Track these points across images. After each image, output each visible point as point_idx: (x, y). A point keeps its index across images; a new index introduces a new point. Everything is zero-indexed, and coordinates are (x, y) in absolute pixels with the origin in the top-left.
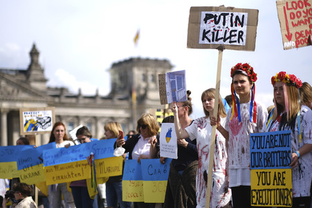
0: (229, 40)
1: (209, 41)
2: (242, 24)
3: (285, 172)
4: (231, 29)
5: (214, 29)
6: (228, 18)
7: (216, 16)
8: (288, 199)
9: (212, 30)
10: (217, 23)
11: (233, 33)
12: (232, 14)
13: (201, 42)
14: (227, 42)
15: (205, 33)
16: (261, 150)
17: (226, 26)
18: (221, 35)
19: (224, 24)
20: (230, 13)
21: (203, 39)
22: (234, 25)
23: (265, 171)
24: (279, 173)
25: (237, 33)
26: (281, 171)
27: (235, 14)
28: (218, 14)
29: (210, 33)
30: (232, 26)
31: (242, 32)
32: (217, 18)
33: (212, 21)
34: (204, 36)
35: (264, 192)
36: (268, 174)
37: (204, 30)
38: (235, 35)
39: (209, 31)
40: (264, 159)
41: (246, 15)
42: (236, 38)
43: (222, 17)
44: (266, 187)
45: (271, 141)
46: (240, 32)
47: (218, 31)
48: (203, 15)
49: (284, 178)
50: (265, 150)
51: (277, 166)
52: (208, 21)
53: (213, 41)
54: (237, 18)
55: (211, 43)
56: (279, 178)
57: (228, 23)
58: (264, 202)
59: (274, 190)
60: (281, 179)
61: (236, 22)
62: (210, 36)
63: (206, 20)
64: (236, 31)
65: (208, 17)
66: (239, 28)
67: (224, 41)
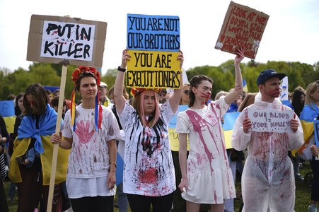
0: (74, 54)
1: (52, 54)
2: (88, 38)
3: (171, 55)
4: (77, 42)
5: (58, 41)
6: (73, 30)
7: (60, 27)
8: (173, 81)
9: (55, 42)
10: (61, 34)
11: (78, 47)
12: (78, 26)
13: (42, 55)
14: (72, 57)
15: (47, 45)
16: (141, 31)
17: (70, 39)
18: (65, 48)
19: (69, 36)
20: (76, 25)
21: (45, 52)
22: (80, 38)
23: (146, 52)
24: (163, 55)
25: (83, 47)
26: (166, 54)
27: (82, 26)
28: (63, 25)
29: (53, 45)
30: (77, 39)
31: (88, 46)
32: (62, 30)
33: (56, 32)
34: (47, 49)
35: (143, 74)
36: (149, 56)
37: (47, 42)
38: (81, 49)
39: (52, 43)
40: (146, 41)
41: (93, 27)
42: (82, 53)
43: (67, 28)
44: (146, 68)
45: (154, 24)
46: (86, 46)
47: (62, 44)
48: (46, 24)
49: (169, 61)
50: (146, 32)
51: (162, 48)
52: (51, 32)
53: (56, 55)
54: (83, 30)
55: (54, 56)
56: (163, 61)
57: (73, 36)
58: (143, 83)
59: (156, 72)
60: (166, 61)
61: (82, 35)
62: (52, 48)
63: (48, 31)
64: (82, 44)
65: (51, 27)
66: (85, 42)
67: (69, 55)
